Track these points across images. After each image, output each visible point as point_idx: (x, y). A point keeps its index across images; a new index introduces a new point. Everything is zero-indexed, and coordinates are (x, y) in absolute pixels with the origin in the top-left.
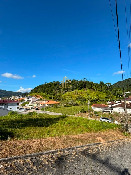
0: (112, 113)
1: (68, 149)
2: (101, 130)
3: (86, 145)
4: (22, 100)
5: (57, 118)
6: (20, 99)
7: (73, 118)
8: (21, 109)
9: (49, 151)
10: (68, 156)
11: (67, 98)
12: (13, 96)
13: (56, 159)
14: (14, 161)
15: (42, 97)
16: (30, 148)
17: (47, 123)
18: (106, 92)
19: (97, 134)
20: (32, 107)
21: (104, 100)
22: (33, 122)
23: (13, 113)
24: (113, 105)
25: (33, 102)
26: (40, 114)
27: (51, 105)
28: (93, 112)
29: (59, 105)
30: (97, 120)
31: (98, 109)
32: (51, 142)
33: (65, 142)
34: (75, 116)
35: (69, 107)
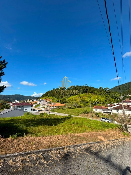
0: (112, 114)
1: (74, 146)
2: (102, 129)
3: (89, 143)
4: (36, 103)
5: (63, 118)
6: (34, 102)
7: (77, 119)
8: (34, 110)
9: (57, 148)
10: (73, 153)
11: (72, 101)
12: (28, 100)
13: (63, 155)
14: (28, 156)
15: (51, 100)
16: (41, 145)
17: (55, 122)
18: (105, 96)
19: (99, 133)
20: (43, 109)
21: (103, 103)
22: (44, 122)
23: (28, 113)
24: (112, 107)
25: (44, 104)
26: (49, 114)
27: (58, 107)
28: (94, 113)
29: (65, 107)
30: (98, 120)
31: (98, 111)
32: (59, 140)
33: (71, 139)
34: (79, 117)
35: (73, 108)
